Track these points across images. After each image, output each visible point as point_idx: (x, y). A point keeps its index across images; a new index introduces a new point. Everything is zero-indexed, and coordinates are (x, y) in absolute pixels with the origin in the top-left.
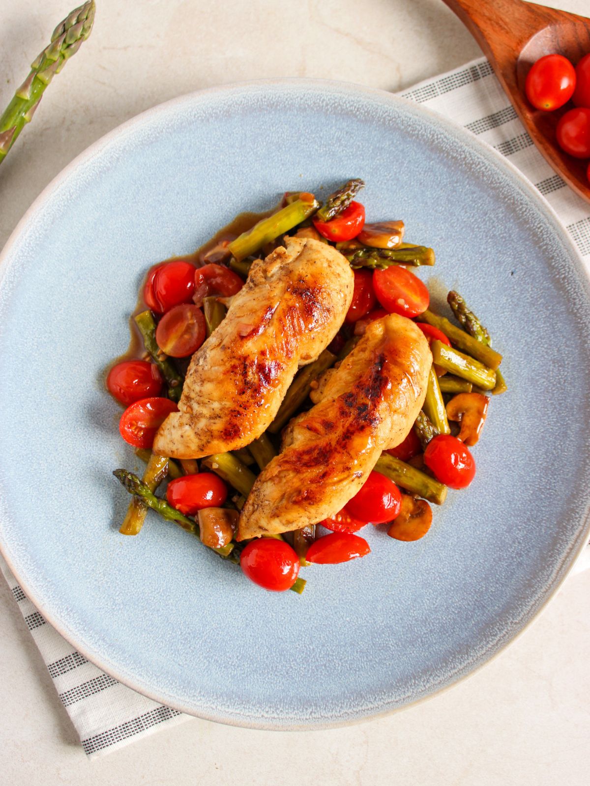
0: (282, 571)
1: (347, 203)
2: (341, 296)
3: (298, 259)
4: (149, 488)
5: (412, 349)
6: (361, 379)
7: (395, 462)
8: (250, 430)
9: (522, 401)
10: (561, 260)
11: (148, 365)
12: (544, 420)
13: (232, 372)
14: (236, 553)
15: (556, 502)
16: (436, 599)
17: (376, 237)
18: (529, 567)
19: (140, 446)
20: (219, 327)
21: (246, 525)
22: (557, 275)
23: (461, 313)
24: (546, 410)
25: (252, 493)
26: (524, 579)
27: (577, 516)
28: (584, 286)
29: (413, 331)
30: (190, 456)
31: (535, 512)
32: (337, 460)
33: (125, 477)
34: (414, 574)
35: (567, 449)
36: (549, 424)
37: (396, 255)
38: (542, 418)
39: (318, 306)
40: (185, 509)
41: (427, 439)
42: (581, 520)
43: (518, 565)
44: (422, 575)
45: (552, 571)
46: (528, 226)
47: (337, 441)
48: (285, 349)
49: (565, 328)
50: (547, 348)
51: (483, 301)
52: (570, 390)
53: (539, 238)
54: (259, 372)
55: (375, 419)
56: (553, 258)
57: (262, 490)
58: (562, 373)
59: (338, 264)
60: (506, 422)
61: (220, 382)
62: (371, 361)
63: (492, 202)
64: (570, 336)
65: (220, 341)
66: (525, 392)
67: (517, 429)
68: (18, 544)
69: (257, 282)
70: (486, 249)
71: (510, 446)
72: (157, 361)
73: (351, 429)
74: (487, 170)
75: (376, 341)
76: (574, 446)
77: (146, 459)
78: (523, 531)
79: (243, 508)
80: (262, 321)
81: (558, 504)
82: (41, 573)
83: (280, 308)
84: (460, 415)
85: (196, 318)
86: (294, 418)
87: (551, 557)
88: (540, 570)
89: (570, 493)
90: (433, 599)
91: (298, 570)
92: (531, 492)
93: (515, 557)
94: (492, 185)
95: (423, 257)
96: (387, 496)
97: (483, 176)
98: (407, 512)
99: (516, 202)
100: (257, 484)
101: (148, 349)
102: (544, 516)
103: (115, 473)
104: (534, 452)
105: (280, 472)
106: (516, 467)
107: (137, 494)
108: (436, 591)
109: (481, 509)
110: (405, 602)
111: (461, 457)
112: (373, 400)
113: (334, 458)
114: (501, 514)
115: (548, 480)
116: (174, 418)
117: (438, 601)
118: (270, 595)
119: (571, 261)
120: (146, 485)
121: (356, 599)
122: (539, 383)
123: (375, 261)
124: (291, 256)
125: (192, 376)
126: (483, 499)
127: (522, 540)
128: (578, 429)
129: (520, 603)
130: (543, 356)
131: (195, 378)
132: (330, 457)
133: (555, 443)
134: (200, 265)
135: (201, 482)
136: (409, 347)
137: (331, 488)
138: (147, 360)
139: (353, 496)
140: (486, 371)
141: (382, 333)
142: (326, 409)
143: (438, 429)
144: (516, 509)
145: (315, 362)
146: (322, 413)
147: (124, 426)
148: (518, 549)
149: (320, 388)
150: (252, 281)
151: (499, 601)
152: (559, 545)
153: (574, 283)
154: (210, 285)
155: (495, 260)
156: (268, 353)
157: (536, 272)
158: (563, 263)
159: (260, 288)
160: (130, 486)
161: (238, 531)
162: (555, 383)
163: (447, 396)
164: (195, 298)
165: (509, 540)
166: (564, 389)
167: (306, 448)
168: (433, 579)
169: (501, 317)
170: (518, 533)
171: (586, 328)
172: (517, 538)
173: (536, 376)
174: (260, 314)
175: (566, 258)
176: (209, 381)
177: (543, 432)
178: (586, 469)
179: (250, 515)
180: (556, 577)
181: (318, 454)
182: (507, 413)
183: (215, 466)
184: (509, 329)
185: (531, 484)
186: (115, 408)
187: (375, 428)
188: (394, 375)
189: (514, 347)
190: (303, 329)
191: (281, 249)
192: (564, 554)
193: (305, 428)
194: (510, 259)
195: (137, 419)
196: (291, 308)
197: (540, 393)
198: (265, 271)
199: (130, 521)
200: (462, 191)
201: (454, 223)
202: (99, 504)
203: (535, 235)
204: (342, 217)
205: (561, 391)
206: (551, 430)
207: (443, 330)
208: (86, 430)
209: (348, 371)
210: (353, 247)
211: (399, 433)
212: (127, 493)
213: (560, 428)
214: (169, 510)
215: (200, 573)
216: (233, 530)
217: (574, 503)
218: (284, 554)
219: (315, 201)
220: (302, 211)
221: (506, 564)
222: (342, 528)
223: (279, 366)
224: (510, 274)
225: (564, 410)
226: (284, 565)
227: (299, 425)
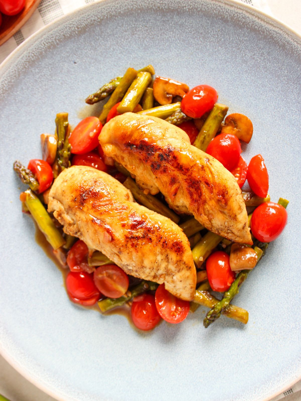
0: (273, 214)
1: (28, 171)
2: (87, 174)
3: (61, 202)
4: (217, 304)
5: (122, 124)
6: (142, 159)
7: (200, 138)
8: (177, 235)
9: (159, 55)
10: (65, 30)
11: (134, 303)
12: (171, 40)
13: (136, 247)
14: (261, 245)
15: (227, 30)
16: (292, 110)
17: (50, 152)
18: (271, 47)
19: (188, 309)
20: (107, 255)
21: (242, 238)
22: (76, 33)
23: (100, 96)
24: (165, 39)
25: (220, 233)
26: (279, 50)
27: (236, 15)
28: (83, 14)
29: (111, 124)
30: (194, 276)
31: (233, 44)
32: (197, 175)
33: (209, 320)
34: (275, 126)
35: (191, 24)
36: (174, 37)
37: (61, 138)
38: (170, 41)
39: (93, 188)
40: (230, 279)
41: (183, 116)
42: (238, 12)
43: (269, 55)
44: (276, 120)
45: (273, 31)
46: (44, 52)
47: (184, 174)
48: (121, 211)
49: (111, 27)
50: (124, 39)
51: (93, 82)
52: (152, 23)
53: (51, 45)
54: (136, 228)
55: (169, 149)
56: (64, 35)
57: (218, 227)
58: (140, 29)
59: (66, 176)
60: (173, 66)
61: (143, 255)
62: (130, 153)
63: (29, 77)
64: (116, 24)
65: (116, 255)
66: (153, 53)
67: (177, 58)
68: (255, 393)
69: (77, 230)
70: (59, 80)
71: (189, 63)
72: (132, 297)
73: (175, 165)
74: (7, 79)
75: (116, 149)
76: (189, 19)
77: (197, 306)
78: (246, 52)
79: (230, 240)
80: (102, 226)
81: (228, 29)
82: (274, 378)
83: (93, 214)
84: (168, 96)
85: (103, 271)
86: (169, 206)
87: (264, 32)
88: (273, 39)
89: (220, 21)
90: (292, 113)
91: (273, 203)
92: (220, 47)
93: (264, 57)
94: (17, 76)
95: (62, 120)
96: (222, 142)
97: (11, 82)
98: (233, 130)
99: (28, 60)
100: (214, 230)
101: (124, 303)
102: (236, 38)
103: (206, 326)
104: (193, 47)
105: (205, 215)
106: (203, 58)
107: (220, 312)
108: (287, 110)
109: (231, 81)
110: (294, 131)
111: (196, 93)
112: (156, 151)
113: (195, 177)
114: (235, 68)
115: (212, 36)
116: (169, 287)
117: (294, 109)
118: (290, 223)
119: (66, 23)
120: (215, 305)
121: (292, 164)
122: (147, 44)
123: (65, 152)
124: (59, 207)
125: (140, 274)
126: (225, 80)
127: (252, 52)
128: (178, 17)
129: (295, 52)
130: (129, 42)
131: (141, 272)
132: (194, 179)
133: (187, 33)
134: (68, 269)
135: (212, 268)
136: (120, 127)
137: (216, 179)
138: (131, 304)
139: (221, 165)
140: (138, 78)
141: (111, 146)
142: (162, 183)
143: (178, 110)
144: (231, 58)
145: (131, 191)
146: (165, 186)
147: (174, 320)
148: (258, 55)
149: (149, 188)
150: (76, 233)
151: (294, 67)
152: (256, 27)
153: (80, 20)
154: (81, 262)
155: (67, 74)
156: (123, 222)
157: (74, 47)
158: (68, 28)
159: (80, 228)
160: (215, 317)
161: (246, 244)
162: (147, 33)
163: (156, 104)
164: (90, 272)
165: (252, 62)
166: (151, 27)
167: (189, 196)
168: (278, 113)
169: (103, 70)
170: (248, 56)
171: (110, 13)
172: (251, 56)
173: (142, 46)
174: (97, 227)
175: (64, 26)
176: (143, 263)
177: (180, 41)
178: (204, 10)
179: (235, 235)
180: (278, 27)
181: (192, 188)
182: (167, 65)
183: (201, 259)
184: (111, 65)
185: (214, 48)
186: (162, 327)
187: (175, 149)
188: (139, 137)
189: (123, 61)
190: (108, 199)
191: (55, 214)
192: (262, 23)
193: (175, 198)
194: (66, 64)
195: (170, 312)
196: (93, 207)
197: (154, 43)
198: (70, 225)
199: (239, 317)
200: (21, 96)
201: (42, 102)
202: (227, 337)
203: (49, 48)
204: (36, 174)
205: (152, 29)
206: (178, 36)
207: (111, 107)
208: (177, 345)
209: (136, 168)
210: (57, 167)
211: (179, 133)
212: (220, 319)
213: (177, 29)
214: (231, 290)
215: (274, 270)
216: (245, 247)
217: (227, 17)
218: (261, 212)
219: (26, 192)
220: (32, 201)
221: (269, 63)
222: (244, 173)
223: (133, 215)
224: (76, 64)
225: (165, 26)
226: (270, 212)
227: (173, 201)
